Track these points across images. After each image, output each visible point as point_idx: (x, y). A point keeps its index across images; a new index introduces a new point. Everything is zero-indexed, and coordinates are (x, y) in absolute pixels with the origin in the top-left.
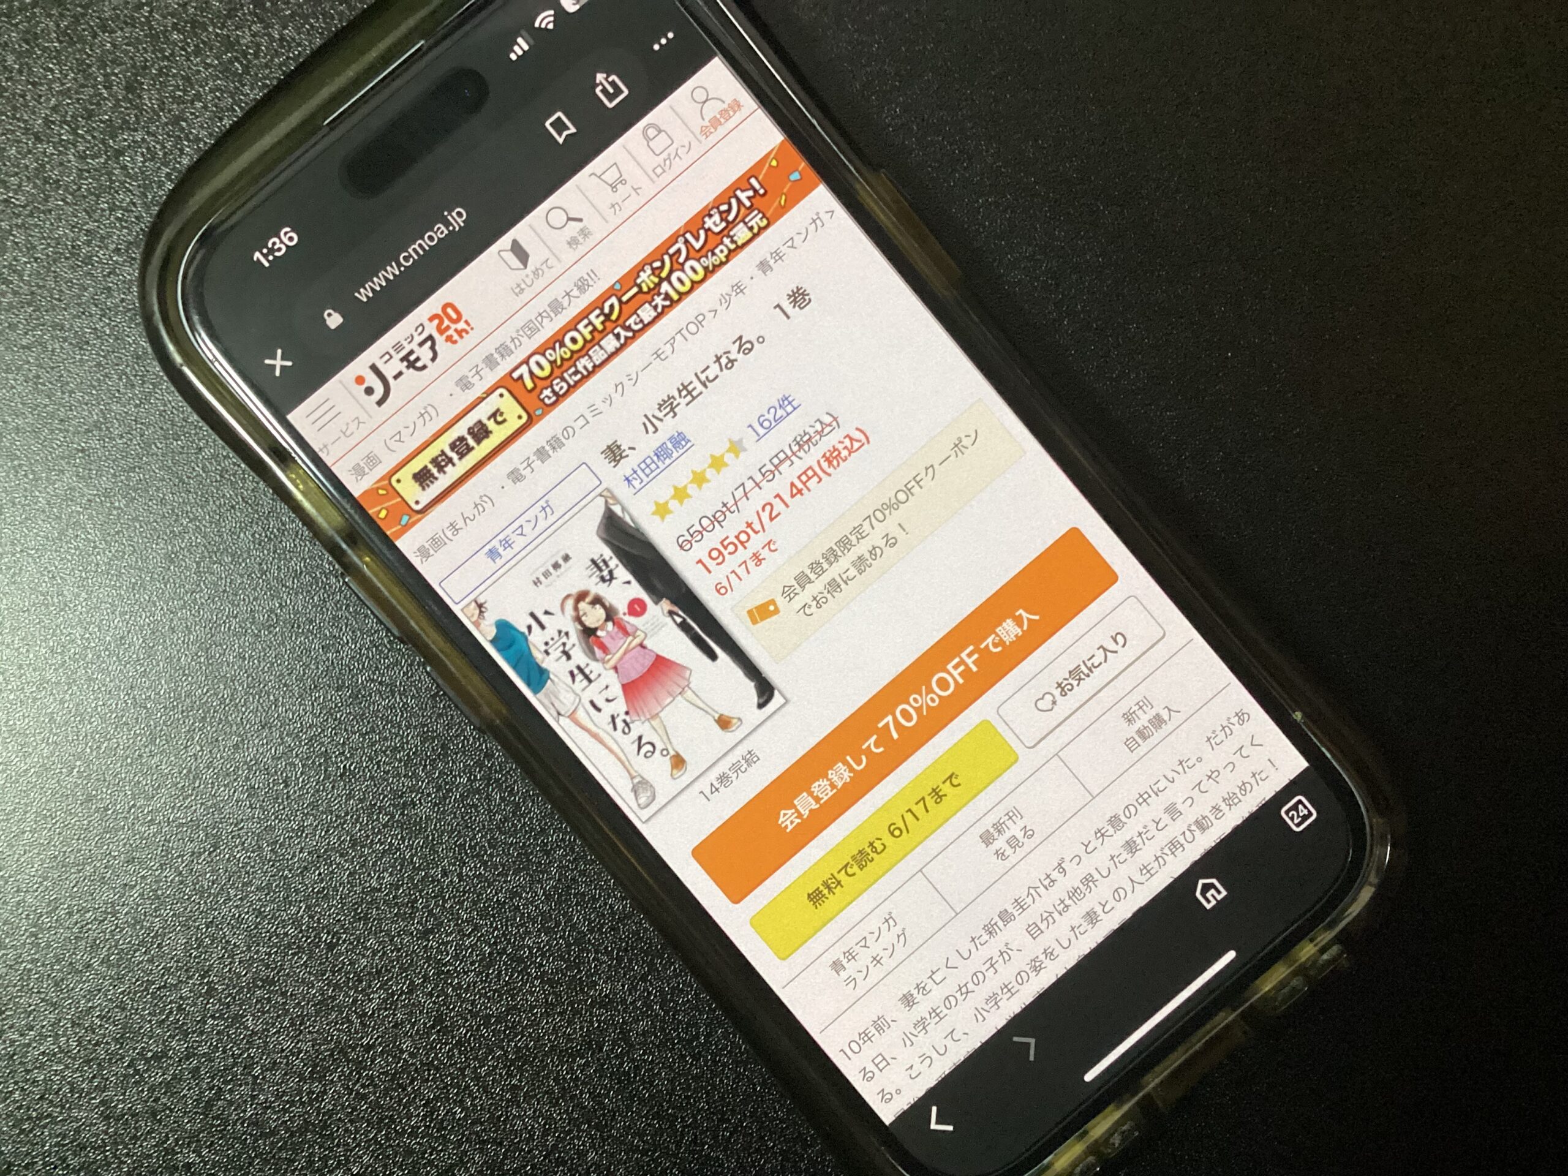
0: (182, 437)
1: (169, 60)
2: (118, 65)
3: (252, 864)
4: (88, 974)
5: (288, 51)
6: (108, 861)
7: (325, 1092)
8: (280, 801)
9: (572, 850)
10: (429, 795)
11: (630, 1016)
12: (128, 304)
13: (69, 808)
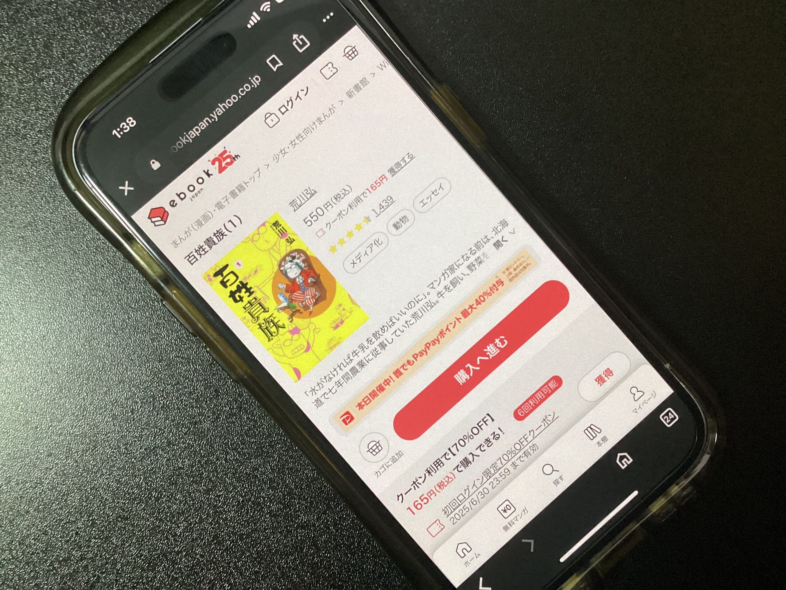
0: (75, 229)
1: (67, 32)
2: (40, 34)
3: (115, 455)
4: (27, 516)
5: (130, 26)
6: (38, 456)
7: (155, 577)
8: (129, 421)
9: (285, 445)
10: (209, 417)
11: (317, 534)
12: (46, 159)
13: (17, 427)
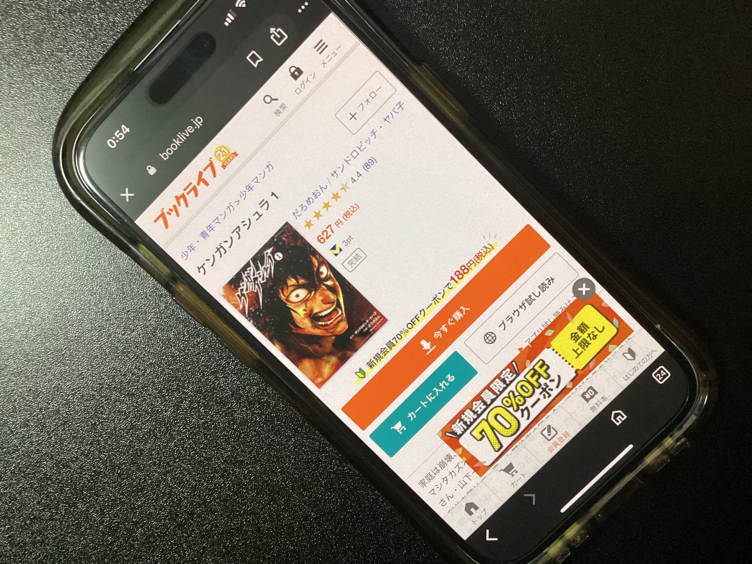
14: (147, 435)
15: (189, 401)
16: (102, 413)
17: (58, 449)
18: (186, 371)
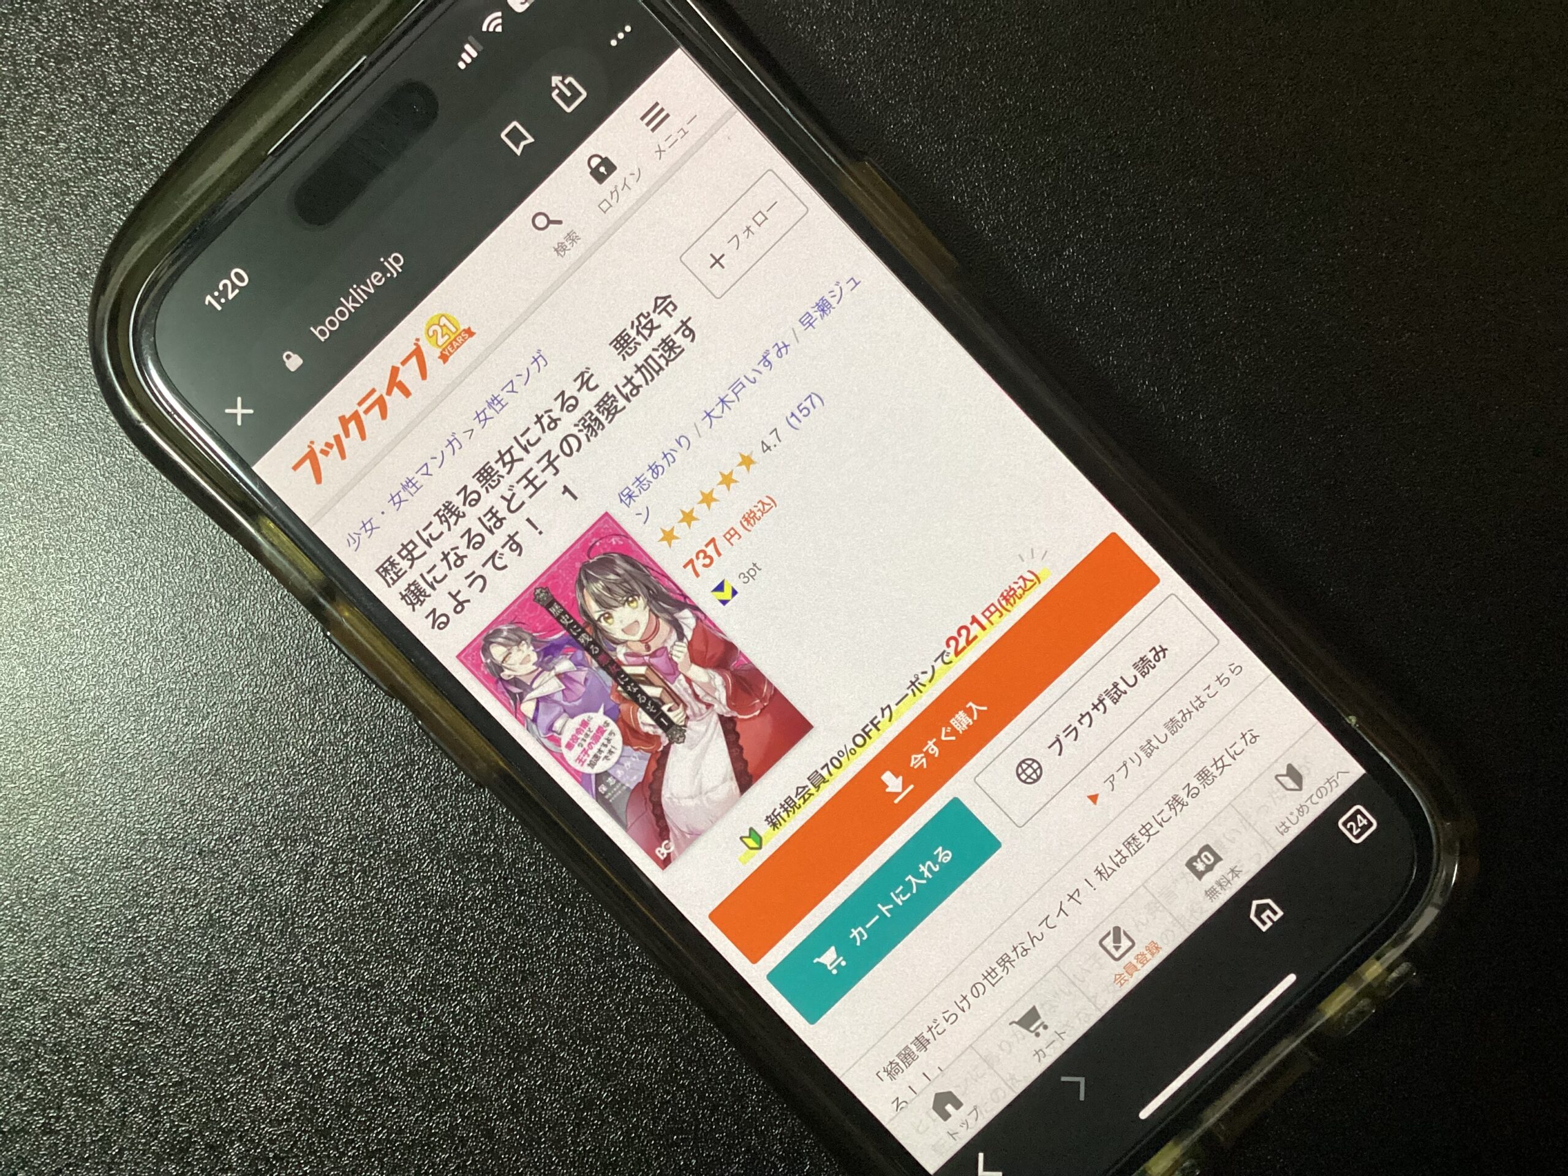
14: (245, 939)
15: (331, 861)
16: (147, 894)
17: (57, 977)
18: (321, 796)
